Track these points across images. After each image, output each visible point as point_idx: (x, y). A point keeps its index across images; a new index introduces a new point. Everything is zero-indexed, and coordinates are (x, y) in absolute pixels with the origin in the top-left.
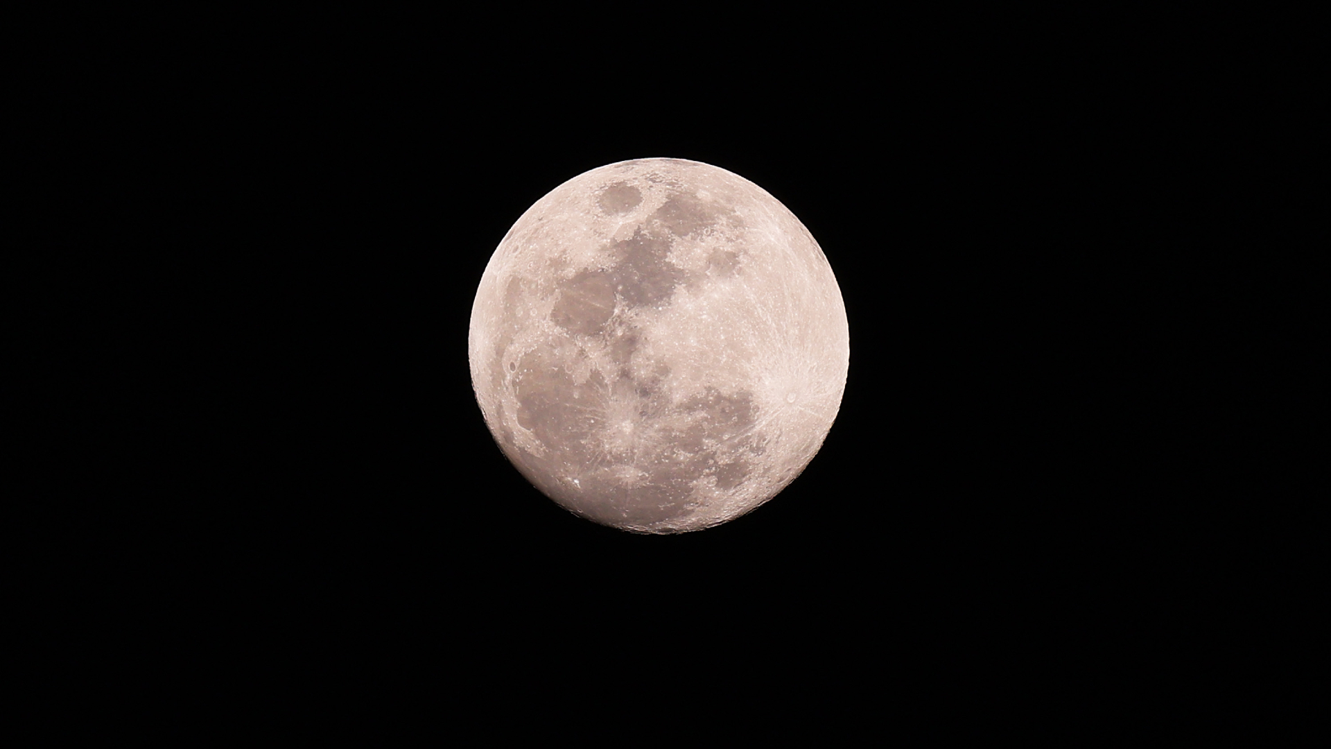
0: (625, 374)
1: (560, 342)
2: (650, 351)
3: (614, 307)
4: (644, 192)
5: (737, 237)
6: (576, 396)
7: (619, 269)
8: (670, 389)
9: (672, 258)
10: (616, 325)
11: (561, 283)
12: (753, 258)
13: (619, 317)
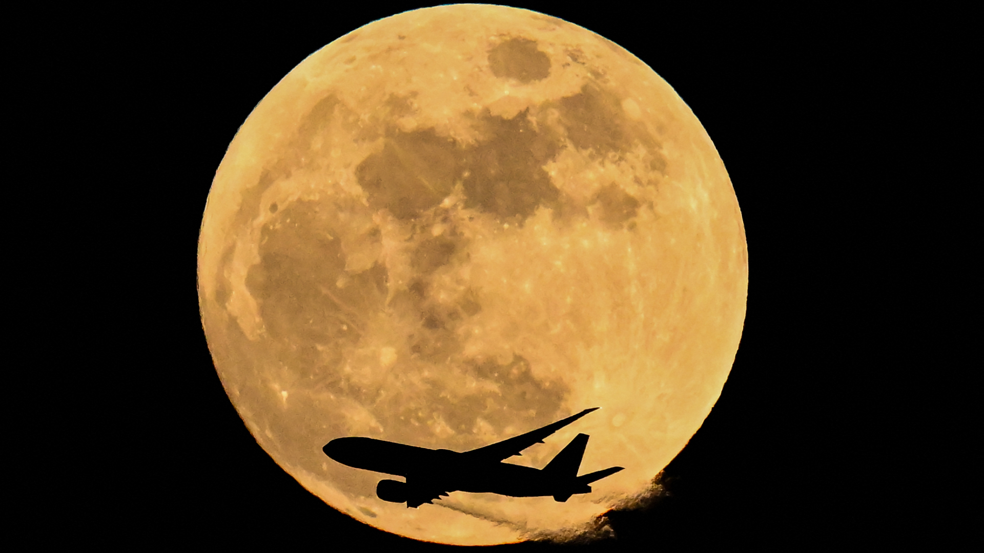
0: (418, 288)
1: (351, 206)
2: (466, 272)
3: (446, 194)
4: (555, 68)
5: (650, 182)
6: (340, 283)
7: (477, 149)
8: (468, 335)
9: (552, 169)
10: (439, 219)
11: (390, 131)
12: (657, 217)
13: (446, 211)
